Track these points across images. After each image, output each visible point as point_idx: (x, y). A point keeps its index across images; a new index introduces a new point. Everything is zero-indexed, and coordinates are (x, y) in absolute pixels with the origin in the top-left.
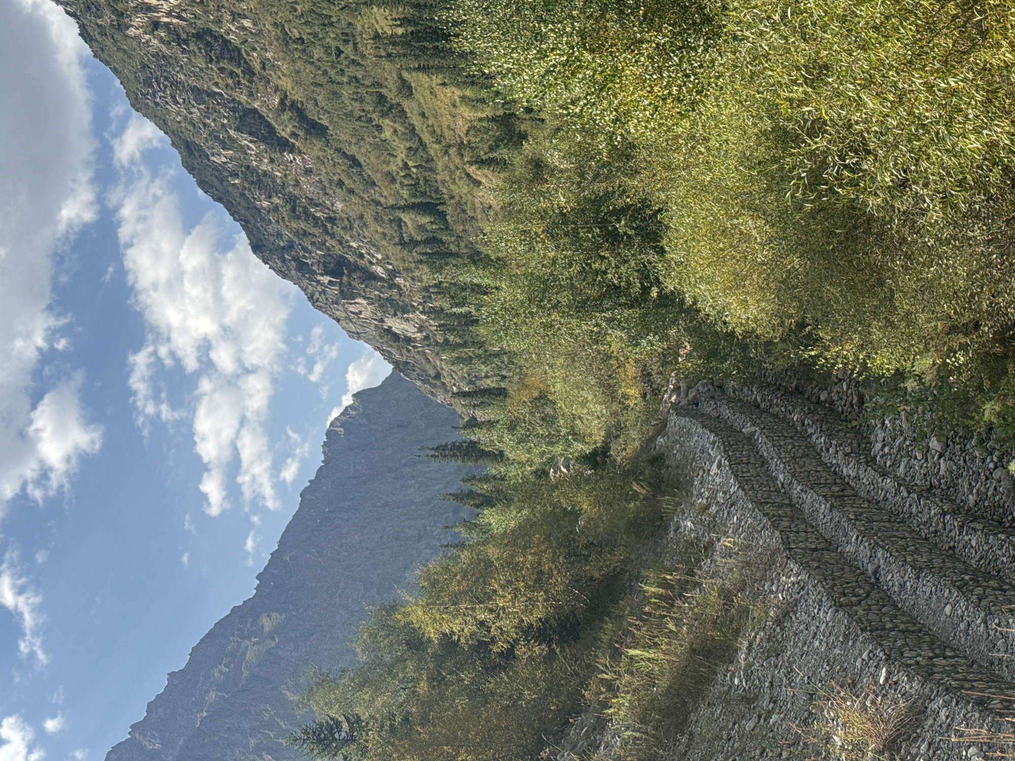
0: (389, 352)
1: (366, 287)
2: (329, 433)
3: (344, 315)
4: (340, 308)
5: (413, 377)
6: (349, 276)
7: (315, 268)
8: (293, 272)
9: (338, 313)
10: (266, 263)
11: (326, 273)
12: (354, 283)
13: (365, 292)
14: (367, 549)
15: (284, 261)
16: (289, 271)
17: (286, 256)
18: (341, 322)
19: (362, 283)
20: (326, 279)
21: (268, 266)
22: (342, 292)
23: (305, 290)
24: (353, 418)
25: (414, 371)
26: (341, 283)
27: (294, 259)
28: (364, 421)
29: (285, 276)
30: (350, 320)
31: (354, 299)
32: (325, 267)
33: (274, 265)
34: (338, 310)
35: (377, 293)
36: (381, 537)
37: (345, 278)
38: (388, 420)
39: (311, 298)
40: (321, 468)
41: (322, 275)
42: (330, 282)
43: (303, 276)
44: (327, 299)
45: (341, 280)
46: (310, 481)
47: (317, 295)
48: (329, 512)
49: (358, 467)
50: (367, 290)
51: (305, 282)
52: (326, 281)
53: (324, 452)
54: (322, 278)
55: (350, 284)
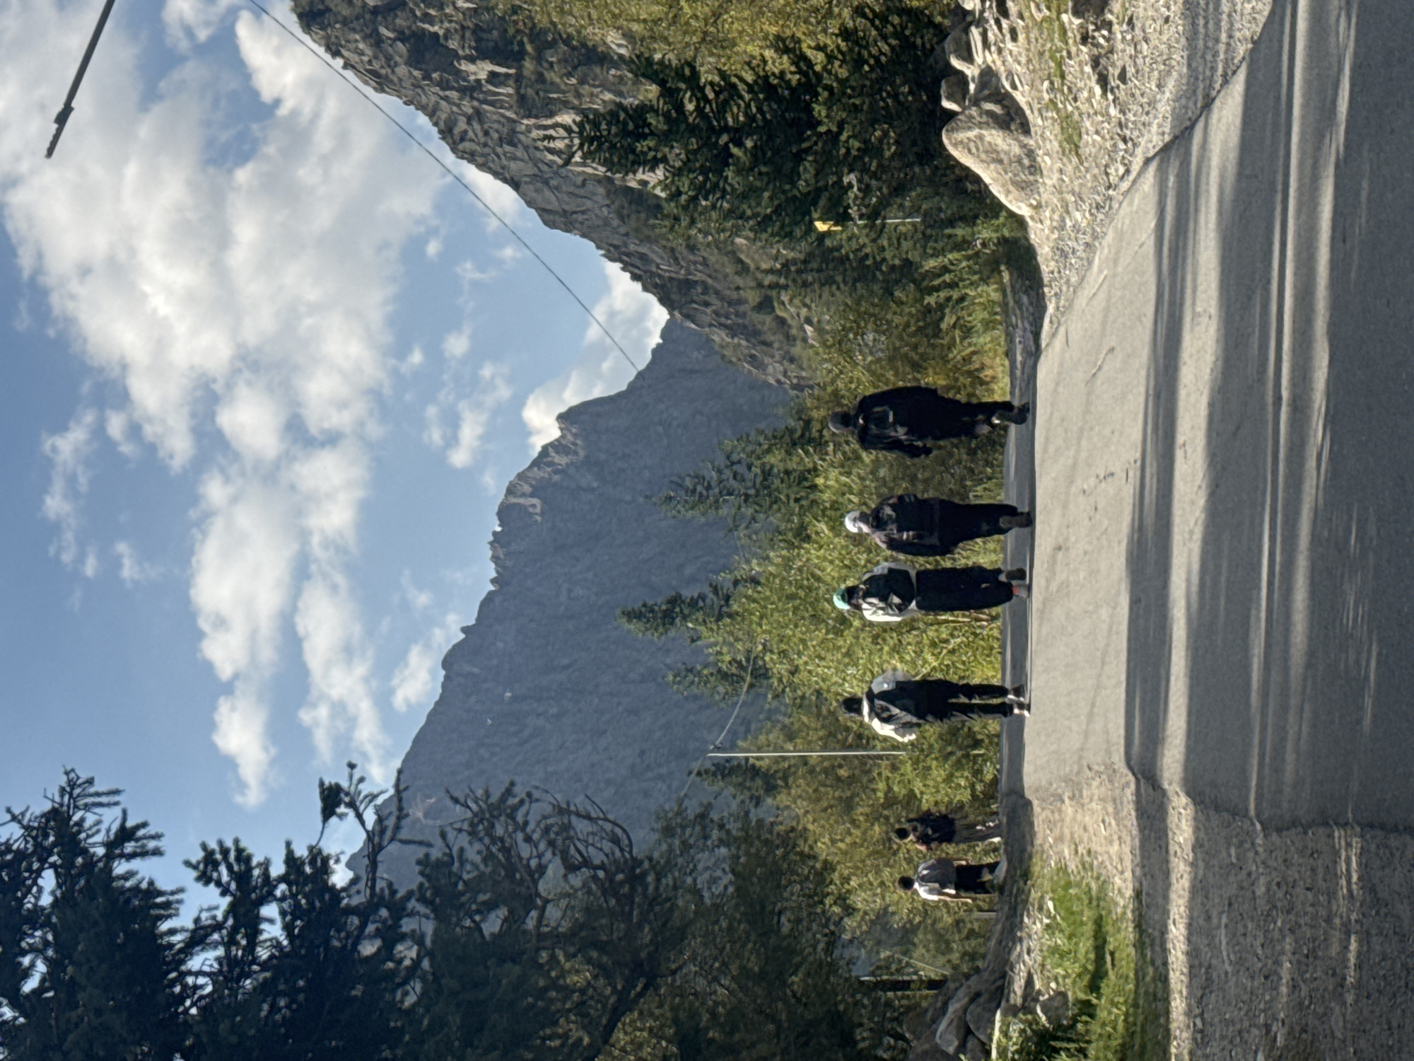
0: (643, 257)
1: (582, 82)
2: (504, 513)
3: (530, 170)
4: (520, 153)
5: (707, 319)
6: (539, 58)
7: (453, 44)
8: (402, 70)
9: (513, 166)
10: (336, 53)
11: (482, 53)
12: (551, 76)
13: (579, 95)
14: (609, 782)
15: (378, 42)
16: (392, 66)
17: (383, 31)
18: (524, 187)
19: (569, 75)
20: (480, 70)
21: (339, 62)
22: (522, 99)
23: (432, 113)
24: (562, 472)
25: (707, 304)
26: (519, 78)
27: (402, 37)
28: (588, 479)
29: (382, 83)
30: (546, 182)
31: (551, 114)
32: (478, 40)
33: (354, 58)
34: (515, 158)
35: (608, 96)
36: (642, 753)
37: (529, 65)
38: (647, 474)
39: (447, 132)
40: (489, 598)
41: (472, 60)
42: (493, 76)
43: (427, 76)
44: (486, 133)
45: (520, 68)
46: (464, 630)
47: (462, 125)
48: (514, 699)
49: (579, 591)
50: (585, 89)
51: (432, 94)
52: (483, 76)
53: (495, 559)
54: (471, 68)
55: (541, 78)
